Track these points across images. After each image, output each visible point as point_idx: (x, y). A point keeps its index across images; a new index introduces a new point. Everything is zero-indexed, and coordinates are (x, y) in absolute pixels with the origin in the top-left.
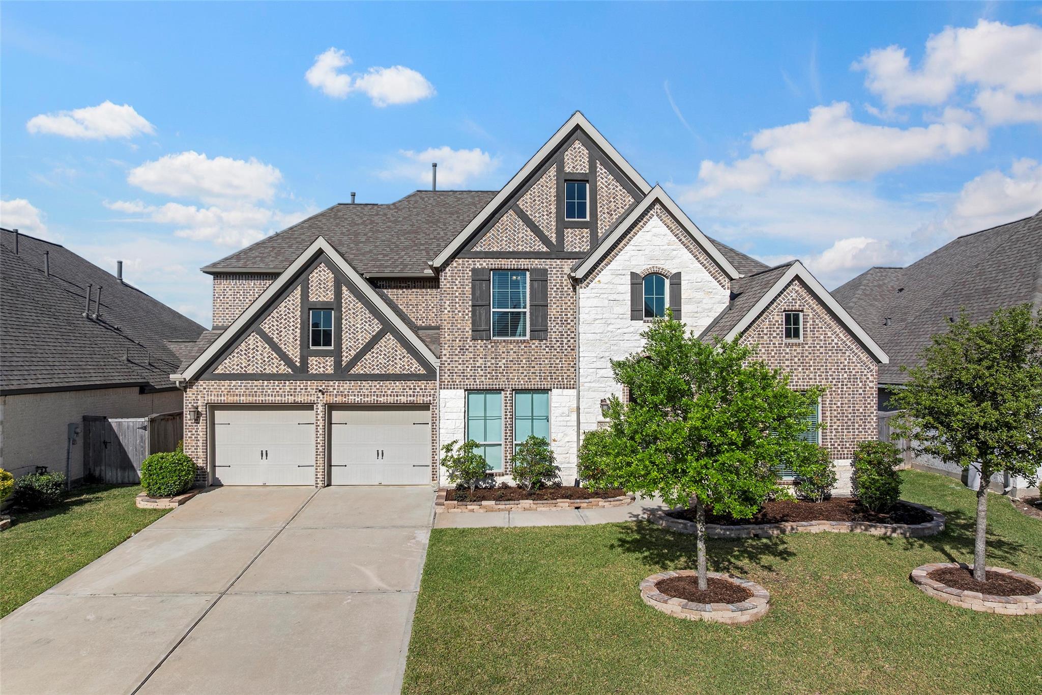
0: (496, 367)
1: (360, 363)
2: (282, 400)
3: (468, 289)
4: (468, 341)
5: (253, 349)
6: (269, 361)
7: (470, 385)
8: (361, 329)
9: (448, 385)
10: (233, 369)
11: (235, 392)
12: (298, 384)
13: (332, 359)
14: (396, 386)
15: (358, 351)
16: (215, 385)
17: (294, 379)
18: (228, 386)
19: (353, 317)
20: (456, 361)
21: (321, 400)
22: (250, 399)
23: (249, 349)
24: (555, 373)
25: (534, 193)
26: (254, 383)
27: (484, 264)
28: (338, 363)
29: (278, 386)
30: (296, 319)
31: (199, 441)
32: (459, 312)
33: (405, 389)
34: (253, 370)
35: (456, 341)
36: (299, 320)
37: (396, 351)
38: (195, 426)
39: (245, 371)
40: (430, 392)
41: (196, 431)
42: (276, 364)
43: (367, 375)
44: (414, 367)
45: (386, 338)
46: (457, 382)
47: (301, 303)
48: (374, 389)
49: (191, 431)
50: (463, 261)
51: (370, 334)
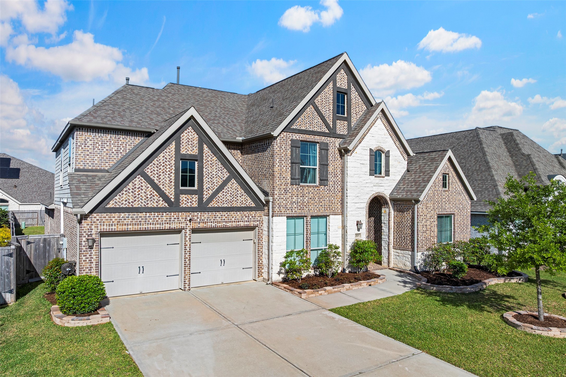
0: (303, 202)
1: (215, 199)
2: (160, 227)
3: (289, 152)
4: (289, 186)
5: (138, 188)
6: (151, 198)
7: (290, 213)
8: (215, 175)
9: (278, 214)
10: (122, 204)
11: (124, 222)
12: (172, 215)
13: (197, 196)
14: (238, 215)
15: (214, 190)
16: (107, 216)
17: (170, 211)
18: (118, 217)
19: (211, 167)
20: (282, 198)
21: (188, 227)
22: (136, 227)
23: (135, 188)
24: (331, 206)
25: (322, 96)
26: (139, 215)
27: (298, 137)
28: (201, 199)
29: (157, 217)
30: (171, 166)
31: (92, 263)
32: (284, 166)
33: (243, 217)
34: (138, 204)
35: (282, 185)
36: (173, 167)
37: (238, 191)
38: (89, 251)
39: (132, 205)
40: (258, 219)
41: (90, 255)
42: (156, 200)
43: (219, 207)
44: (248, 202)
45: (231, 182)
46: (283, 212)
47: (175, 154)
48: (224, 218)
49: (86, 256)
50: (287, 134)
51: (222, 179)
